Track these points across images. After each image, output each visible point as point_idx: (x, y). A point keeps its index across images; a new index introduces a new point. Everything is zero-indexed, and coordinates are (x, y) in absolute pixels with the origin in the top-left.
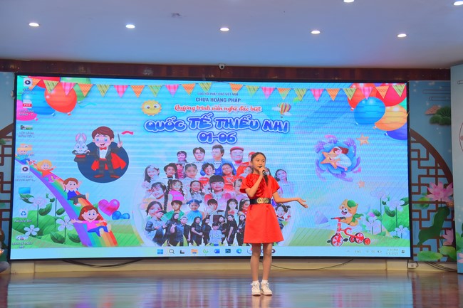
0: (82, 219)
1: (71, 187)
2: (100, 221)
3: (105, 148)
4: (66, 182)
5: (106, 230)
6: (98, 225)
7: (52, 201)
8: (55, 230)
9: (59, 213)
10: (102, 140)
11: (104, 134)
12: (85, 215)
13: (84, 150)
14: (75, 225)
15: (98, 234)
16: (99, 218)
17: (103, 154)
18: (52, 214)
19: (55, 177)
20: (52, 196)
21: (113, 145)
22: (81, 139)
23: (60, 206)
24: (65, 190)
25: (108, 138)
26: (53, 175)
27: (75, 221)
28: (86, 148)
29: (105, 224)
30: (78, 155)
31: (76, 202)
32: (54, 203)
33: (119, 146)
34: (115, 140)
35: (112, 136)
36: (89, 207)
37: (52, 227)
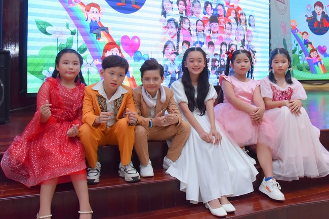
0: (310, 56)
1: (305, 37)
2: (318, 58)
3: (320, 15)
4: (303, 34)
5: (321, 64)
6: (318, 60)
7: (297, 45)
8: (299, 62)
9: (300, 52)
10: (318, 10)
11: (320, 6)
12: (312, 54)
13: (310, 15)
14: (308, 60)
15: (318, 66)
16: (318, 56)
17: (319, 18)
18: (297, 53)
19: (298, 30)
20: (297, 42)
21: (323, 13)
22: (309, 8)
23: (300, 49)
24: (302, 38)
25: (321, 8)
26: (297, 29)
27: (307, 58)
28: (311, 14)
29: (321, 60)
30: (308, 17)
31: (307, 47)
32: (297, 46)
33: (326, 14)
34: (324, 10)
35: (323, 8)
36: (313, 50)
37: (298, 60)
